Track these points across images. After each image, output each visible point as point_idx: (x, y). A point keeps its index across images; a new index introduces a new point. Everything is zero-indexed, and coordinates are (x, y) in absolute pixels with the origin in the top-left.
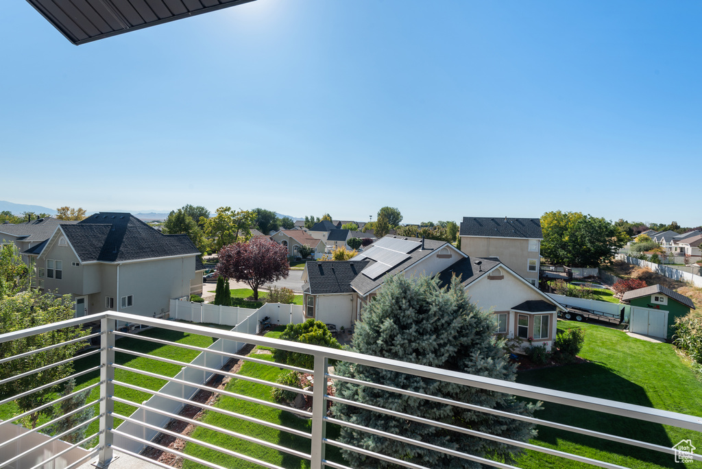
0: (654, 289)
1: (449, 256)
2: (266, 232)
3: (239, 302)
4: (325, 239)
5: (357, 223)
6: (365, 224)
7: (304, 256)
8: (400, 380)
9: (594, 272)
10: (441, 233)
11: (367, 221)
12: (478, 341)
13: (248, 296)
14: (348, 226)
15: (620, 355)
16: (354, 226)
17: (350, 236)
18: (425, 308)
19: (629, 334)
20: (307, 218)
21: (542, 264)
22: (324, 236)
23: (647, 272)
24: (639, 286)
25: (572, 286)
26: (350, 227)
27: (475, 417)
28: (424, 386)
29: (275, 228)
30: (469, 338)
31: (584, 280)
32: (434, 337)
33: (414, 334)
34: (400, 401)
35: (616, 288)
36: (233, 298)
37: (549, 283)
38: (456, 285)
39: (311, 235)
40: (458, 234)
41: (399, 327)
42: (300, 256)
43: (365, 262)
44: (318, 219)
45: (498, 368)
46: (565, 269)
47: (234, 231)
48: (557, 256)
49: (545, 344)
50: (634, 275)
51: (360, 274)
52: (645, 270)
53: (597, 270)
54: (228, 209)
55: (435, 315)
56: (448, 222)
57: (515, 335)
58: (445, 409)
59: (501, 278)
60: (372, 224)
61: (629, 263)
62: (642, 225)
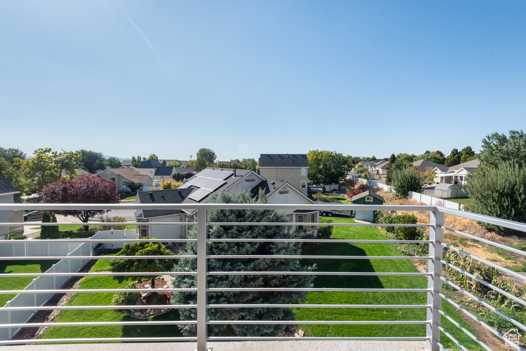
0: (366, 193)
1: (253, 180)
2: (92, 171)
3: (69, 234)
4: (152, 175)
5: (180, 162)
6: (187, 162)
7: (133, 190)
8: (226, 267)
9: (336, 187)
10: (246, 166)
11: (188, 160)
12: (277, 231)
13: (78, 228)
14: (172, 164)
15: (352, 233)
16: (178, 163)
17: (174, 172)
18: (242, 213)
19: (356, 221)
20: (134, 158)
21: (309, 184)
22: (151, 172)
23: (362, 185)
24: (359, 193)
25: (326, 196)
26: (174, 164)
27: (277, 282)
28: (244, 267)
29: (102, 167)
30: (272, 230)
31: (331, 192)
32: (250, 232)
33: (236, 232)
34: (227, 282)
35: (348, 195)
36: (61, 232)
37: (313, 195)
38: (262, 196)
39: (138, 172)
40: (257, 167)
41: (224, 229)
42: (129, 190)
43: (191, 189)
44: (145, 159)
45: (291, 246)
46: (321, 186)
47: (56, 171)
48: (317, 178)
49: (313, 232)
50: (356, 187)
51: (186, 199)
52: (361, 184)
53: (338, 185)
54: (49, 150)
55: (249, 217)
56: (249, 159)
57: (296, 229)
58: (259, 280)
59: (287, 192)
60: (192, 162)
61: (353, 181)
62: (358, 158)
